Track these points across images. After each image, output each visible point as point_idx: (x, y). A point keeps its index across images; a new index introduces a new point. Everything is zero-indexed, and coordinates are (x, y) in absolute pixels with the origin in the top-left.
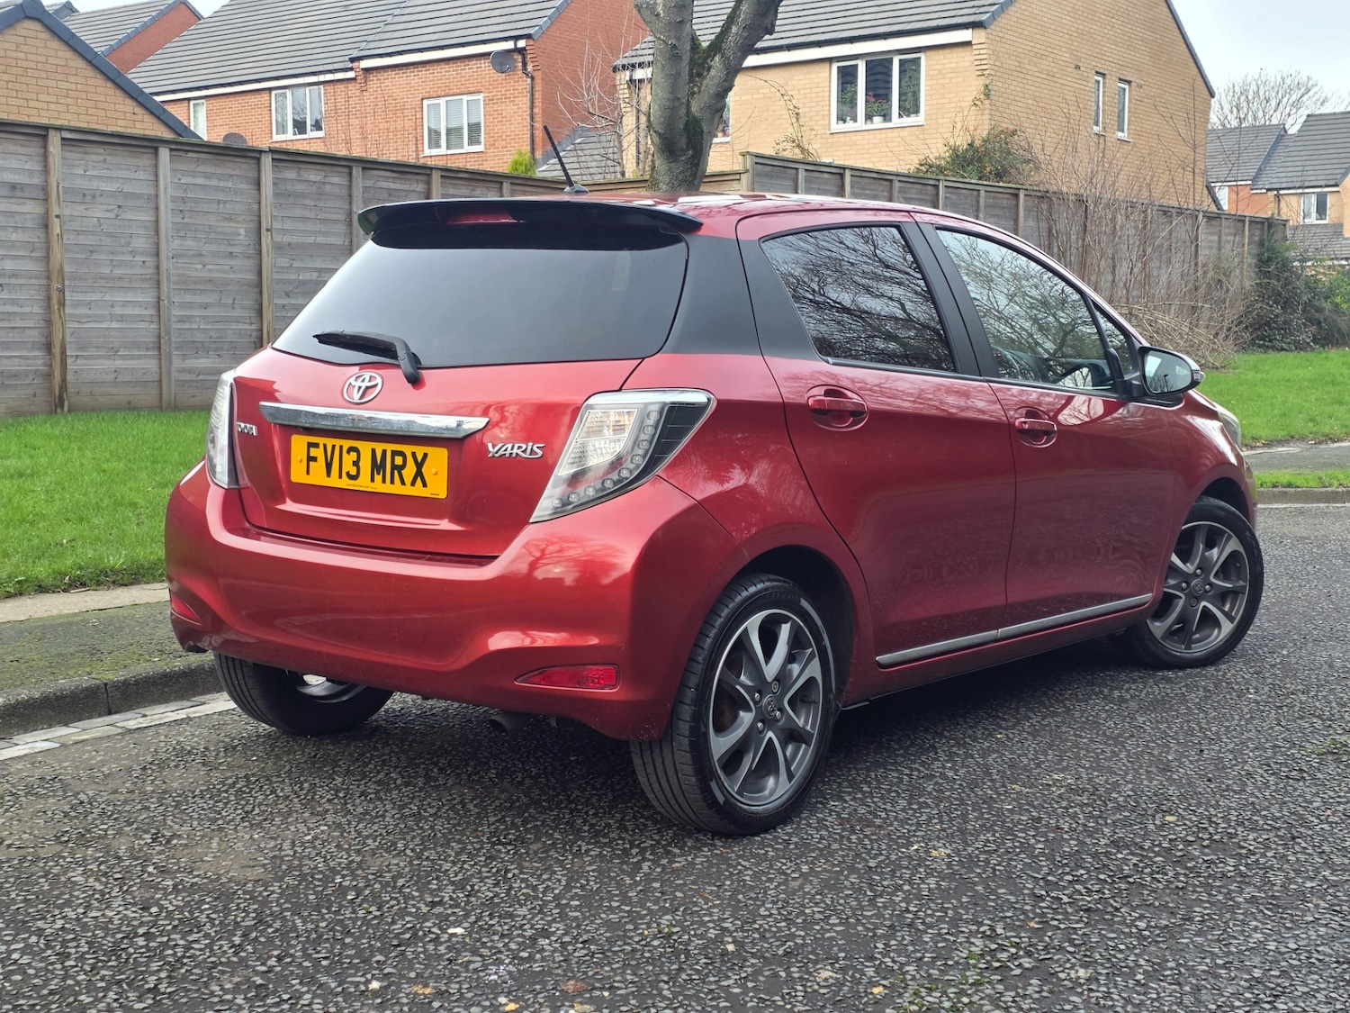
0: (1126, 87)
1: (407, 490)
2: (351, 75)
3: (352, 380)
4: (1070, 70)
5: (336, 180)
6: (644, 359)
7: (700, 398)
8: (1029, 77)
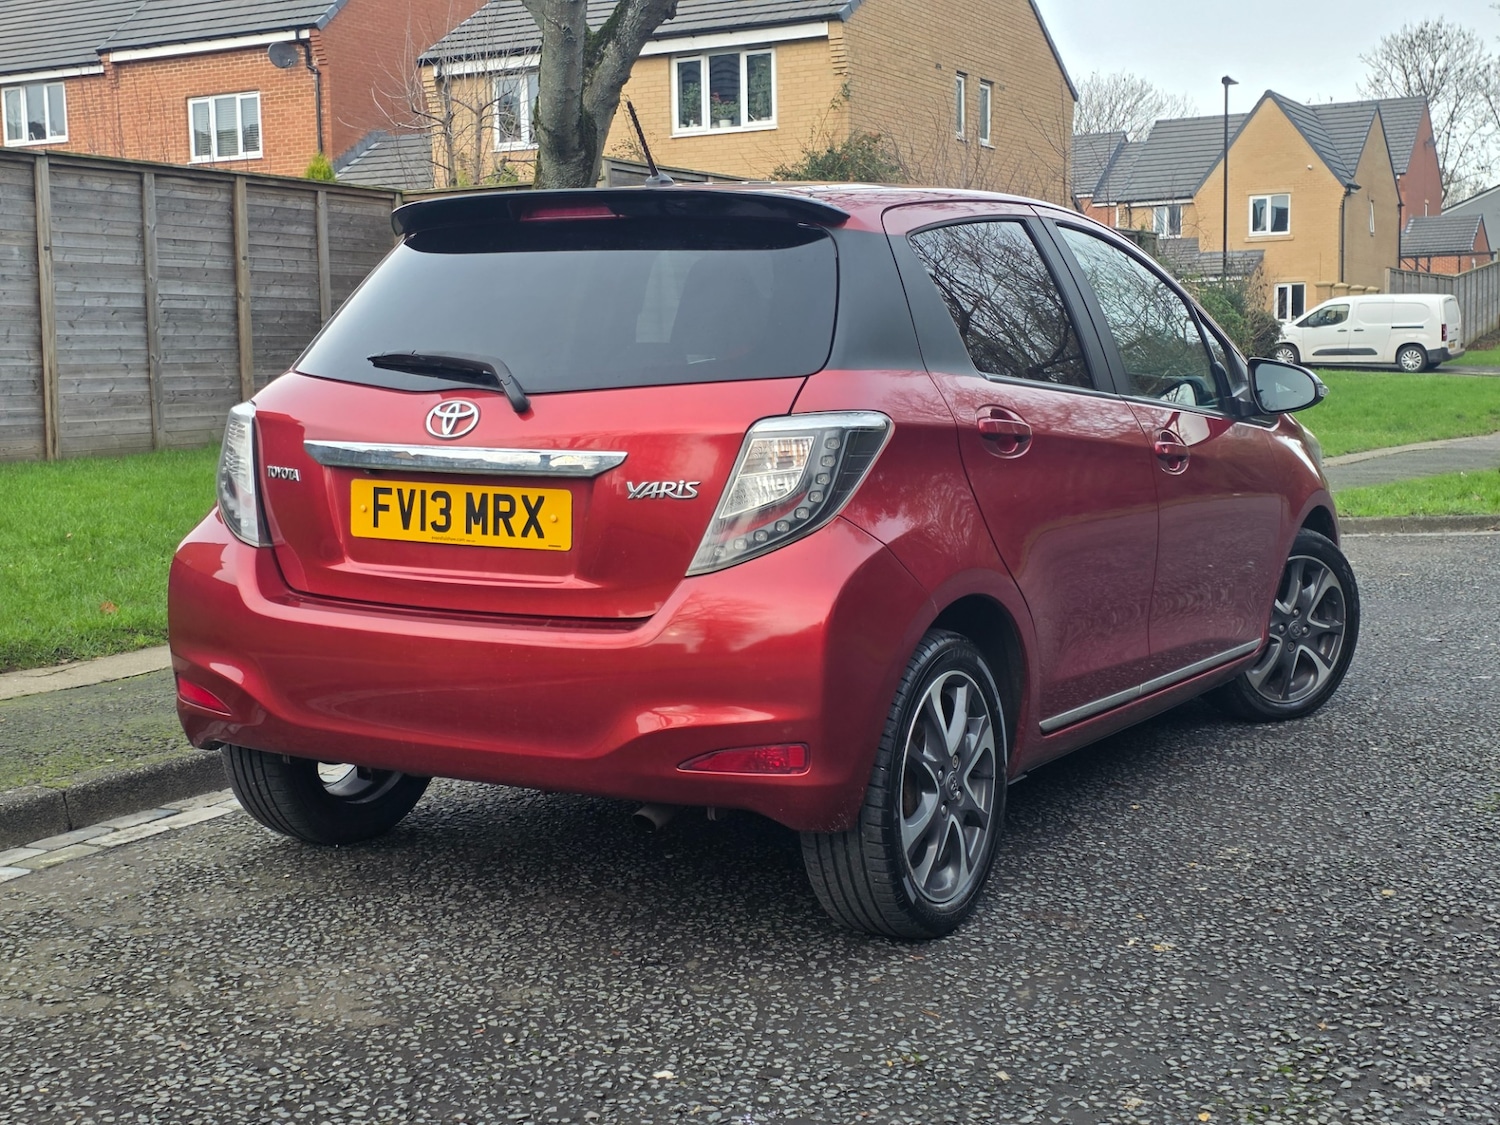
0: (988, 88)
1: (517, 542)
2: (99, 69)
3: (437, 410)
4: (930, 69)
5: (125, 189)
6: (807, 377)
7: (875, 420)
8: (888, 76)
